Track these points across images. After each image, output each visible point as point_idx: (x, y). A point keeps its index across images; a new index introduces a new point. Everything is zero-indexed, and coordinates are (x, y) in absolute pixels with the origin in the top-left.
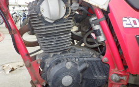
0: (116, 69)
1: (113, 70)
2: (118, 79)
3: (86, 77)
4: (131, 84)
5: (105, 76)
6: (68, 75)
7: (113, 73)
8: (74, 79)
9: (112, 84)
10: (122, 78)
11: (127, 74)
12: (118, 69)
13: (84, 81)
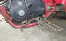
0: (49, 3)
1: (47, 4)
2: (50, 8)
3: (33, 10)
4: (58, 11)
5: (43, 8)
6: (21, 10)
7: (48, 6)
8: (26, 11)
9: (48, 12)
10: (53, 8)
11: (55, 5)
12: (50, 3)
13: (32, 13)
